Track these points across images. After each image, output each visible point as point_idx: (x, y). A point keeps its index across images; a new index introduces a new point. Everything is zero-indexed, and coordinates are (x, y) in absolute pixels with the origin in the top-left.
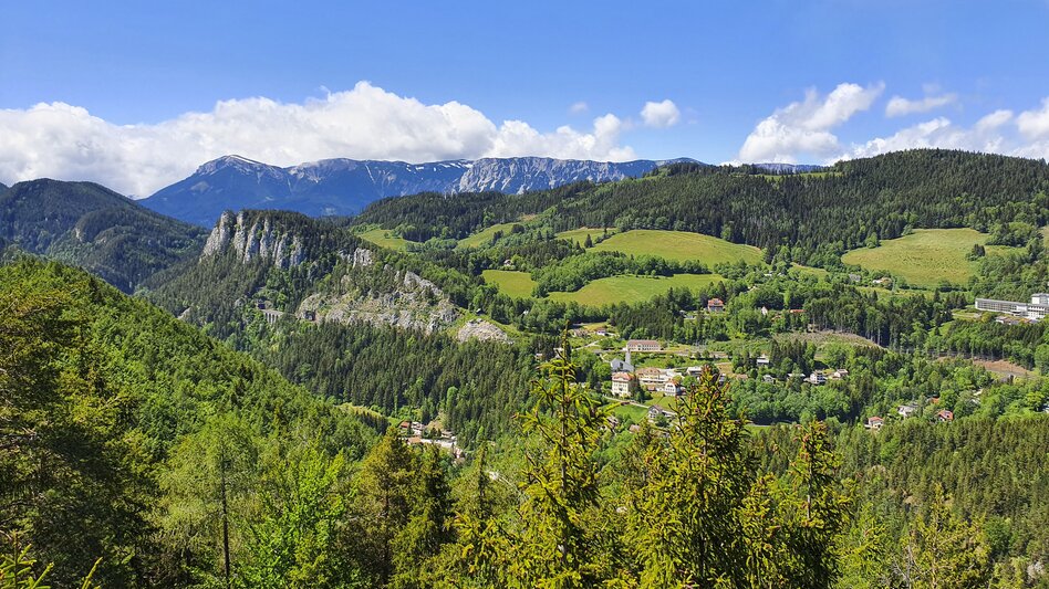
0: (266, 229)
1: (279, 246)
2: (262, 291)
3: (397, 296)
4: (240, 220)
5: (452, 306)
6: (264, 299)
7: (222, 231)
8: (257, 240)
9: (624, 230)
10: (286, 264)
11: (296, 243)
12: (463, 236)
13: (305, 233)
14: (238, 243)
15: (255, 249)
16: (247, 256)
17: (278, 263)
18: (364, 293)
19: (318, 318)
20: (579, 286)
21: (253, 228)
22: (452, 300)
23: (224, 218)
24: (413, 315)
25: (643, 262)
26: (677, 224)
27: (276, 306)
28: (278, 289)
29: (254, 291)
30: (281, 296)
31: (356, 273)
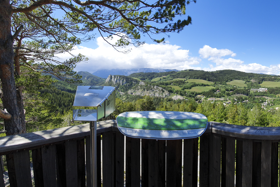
0: (118, 78)
1: (121, 82)
2: (119, 89)
3: (153, 90)
4: (113, 77)
5: (169, 93)
6: (119, 90)
7: (109, 78)
8: (117, 80)
9: (189, 79)
10: (123, 84)
11: (125, 80)
12: (151, 79)
13: (126, 79)
14: (113, 80)
15: (116, 82)
16: (115, 83)
17: (121, 84)
18: (144, 90)
19: (134, 94)
20: (191, 88)
21: (116, 78)
22: (168, 91)
23: (109, 76)
24: (159, 94)
25: (201, 84)
26: (199, 78)
27: (122, 92)
28: (122, 89)
29: (117, 89)
30: (123, 90)
31: (141, 86)
